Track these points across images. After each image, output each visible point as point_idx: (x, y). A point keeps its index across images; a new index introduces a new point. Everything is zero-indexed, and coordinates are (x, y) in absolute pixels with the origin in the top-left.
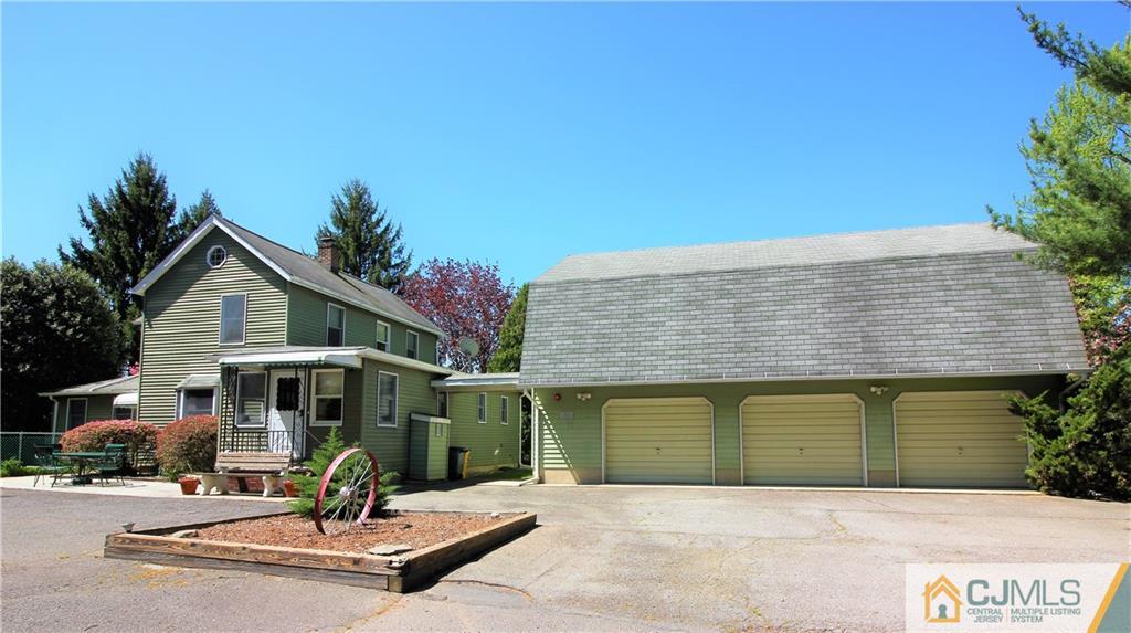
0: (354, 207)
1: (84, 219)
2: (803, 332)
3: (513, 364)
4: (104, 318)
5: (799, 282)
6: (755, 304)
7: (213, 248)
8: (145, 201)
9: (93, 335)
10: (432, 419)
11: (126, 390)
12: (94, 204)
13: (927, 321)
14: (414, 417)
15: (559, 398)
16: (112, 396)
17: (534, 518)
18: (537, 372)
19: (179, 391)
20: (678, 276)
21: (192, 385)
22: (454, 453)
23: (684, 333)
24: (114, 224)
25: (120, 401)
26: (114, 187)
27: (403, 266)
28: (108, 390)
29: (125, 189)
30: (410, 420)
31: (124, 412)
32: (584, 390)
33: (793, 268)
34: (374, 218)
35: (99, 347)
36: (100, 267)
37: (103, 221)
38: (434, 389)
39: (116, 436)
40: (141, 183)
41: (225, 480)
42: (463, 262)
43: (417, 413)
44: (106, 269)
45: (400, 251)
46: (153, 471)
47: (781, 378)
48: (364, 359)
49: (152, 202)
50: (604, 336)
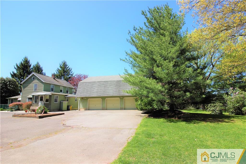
0: (64, 65)
1: (15, 68)
2: (112, 90)
3: (75, 93)
4: (17, 86)
5: (112, 83)
6: (107, 86)
7: (33, 77)
8: (26, 65)
9: (15, 89)
10: (64, 102)
11: (19, 98)
12: (17, 65)
13: (126, 88)
14: (61, 101)
15: (82, 98)
16: (18, 99)
17: (64, 113)
18: (78, 95)
19: (27, 98)
20: (98, 82)
21: (29, 97)
22: (68, 107)
23: (97, 90)
24: (20, 68)
25: (19, 99)
26: (20, 62)
27: (72, 75)
28: (17, 98)
29: (22, 62)
30: (61, 102)
31: (19, 101)
32: (85, 97)
33: (112, 81)
34: (67, 67)
35: (16, 91)
36: (17, 76)
37: (18, 68)
38: (66, 97)
39: (17, 105)
40: (25, 61)
41: (31, 110)
42: (82, 74)
43: (62, 101)
44: (18, 76)
45: (72, 72)
46: (22, 110)
47: (108, 96)
48: (52, 94)
49: (27, 64)
50: (87, 90)
